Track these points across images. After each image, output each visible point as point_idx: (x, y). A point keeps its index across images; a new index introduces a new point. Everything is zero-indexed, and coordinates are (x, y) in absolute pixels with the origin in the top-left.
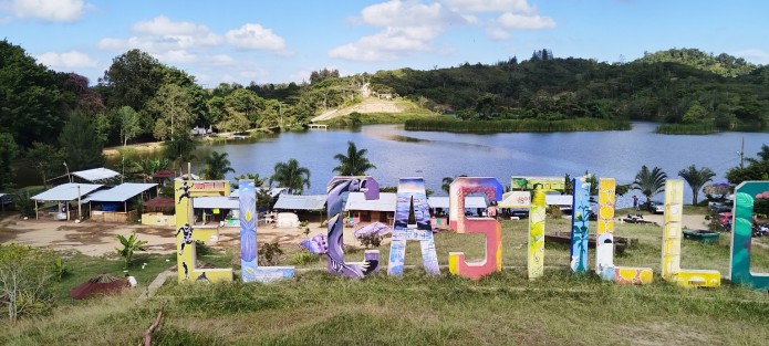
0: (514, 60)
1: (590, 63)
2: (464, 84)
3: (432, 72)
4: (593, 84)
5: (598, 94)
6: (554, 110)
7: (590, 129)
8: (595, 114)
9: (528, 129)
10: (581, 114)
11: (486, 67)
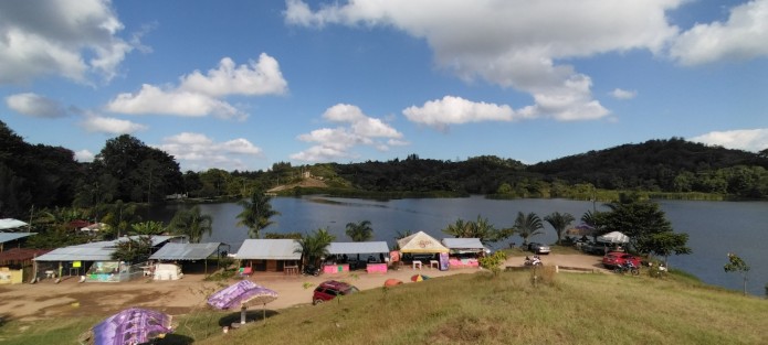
0: (397, 160)
1: (440, 162)
2: (368, 172)
3: (349, 165)
4: (443, 173)
5: (446, 177)
6: (423, 186)
7: (446, 196)
8: (448, 189)
9: (408, 197)
10: (439, 188)
11: (381, 163)
